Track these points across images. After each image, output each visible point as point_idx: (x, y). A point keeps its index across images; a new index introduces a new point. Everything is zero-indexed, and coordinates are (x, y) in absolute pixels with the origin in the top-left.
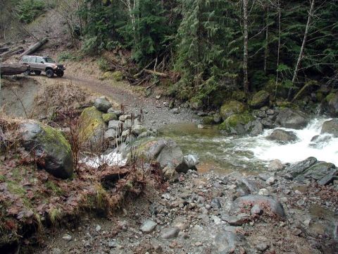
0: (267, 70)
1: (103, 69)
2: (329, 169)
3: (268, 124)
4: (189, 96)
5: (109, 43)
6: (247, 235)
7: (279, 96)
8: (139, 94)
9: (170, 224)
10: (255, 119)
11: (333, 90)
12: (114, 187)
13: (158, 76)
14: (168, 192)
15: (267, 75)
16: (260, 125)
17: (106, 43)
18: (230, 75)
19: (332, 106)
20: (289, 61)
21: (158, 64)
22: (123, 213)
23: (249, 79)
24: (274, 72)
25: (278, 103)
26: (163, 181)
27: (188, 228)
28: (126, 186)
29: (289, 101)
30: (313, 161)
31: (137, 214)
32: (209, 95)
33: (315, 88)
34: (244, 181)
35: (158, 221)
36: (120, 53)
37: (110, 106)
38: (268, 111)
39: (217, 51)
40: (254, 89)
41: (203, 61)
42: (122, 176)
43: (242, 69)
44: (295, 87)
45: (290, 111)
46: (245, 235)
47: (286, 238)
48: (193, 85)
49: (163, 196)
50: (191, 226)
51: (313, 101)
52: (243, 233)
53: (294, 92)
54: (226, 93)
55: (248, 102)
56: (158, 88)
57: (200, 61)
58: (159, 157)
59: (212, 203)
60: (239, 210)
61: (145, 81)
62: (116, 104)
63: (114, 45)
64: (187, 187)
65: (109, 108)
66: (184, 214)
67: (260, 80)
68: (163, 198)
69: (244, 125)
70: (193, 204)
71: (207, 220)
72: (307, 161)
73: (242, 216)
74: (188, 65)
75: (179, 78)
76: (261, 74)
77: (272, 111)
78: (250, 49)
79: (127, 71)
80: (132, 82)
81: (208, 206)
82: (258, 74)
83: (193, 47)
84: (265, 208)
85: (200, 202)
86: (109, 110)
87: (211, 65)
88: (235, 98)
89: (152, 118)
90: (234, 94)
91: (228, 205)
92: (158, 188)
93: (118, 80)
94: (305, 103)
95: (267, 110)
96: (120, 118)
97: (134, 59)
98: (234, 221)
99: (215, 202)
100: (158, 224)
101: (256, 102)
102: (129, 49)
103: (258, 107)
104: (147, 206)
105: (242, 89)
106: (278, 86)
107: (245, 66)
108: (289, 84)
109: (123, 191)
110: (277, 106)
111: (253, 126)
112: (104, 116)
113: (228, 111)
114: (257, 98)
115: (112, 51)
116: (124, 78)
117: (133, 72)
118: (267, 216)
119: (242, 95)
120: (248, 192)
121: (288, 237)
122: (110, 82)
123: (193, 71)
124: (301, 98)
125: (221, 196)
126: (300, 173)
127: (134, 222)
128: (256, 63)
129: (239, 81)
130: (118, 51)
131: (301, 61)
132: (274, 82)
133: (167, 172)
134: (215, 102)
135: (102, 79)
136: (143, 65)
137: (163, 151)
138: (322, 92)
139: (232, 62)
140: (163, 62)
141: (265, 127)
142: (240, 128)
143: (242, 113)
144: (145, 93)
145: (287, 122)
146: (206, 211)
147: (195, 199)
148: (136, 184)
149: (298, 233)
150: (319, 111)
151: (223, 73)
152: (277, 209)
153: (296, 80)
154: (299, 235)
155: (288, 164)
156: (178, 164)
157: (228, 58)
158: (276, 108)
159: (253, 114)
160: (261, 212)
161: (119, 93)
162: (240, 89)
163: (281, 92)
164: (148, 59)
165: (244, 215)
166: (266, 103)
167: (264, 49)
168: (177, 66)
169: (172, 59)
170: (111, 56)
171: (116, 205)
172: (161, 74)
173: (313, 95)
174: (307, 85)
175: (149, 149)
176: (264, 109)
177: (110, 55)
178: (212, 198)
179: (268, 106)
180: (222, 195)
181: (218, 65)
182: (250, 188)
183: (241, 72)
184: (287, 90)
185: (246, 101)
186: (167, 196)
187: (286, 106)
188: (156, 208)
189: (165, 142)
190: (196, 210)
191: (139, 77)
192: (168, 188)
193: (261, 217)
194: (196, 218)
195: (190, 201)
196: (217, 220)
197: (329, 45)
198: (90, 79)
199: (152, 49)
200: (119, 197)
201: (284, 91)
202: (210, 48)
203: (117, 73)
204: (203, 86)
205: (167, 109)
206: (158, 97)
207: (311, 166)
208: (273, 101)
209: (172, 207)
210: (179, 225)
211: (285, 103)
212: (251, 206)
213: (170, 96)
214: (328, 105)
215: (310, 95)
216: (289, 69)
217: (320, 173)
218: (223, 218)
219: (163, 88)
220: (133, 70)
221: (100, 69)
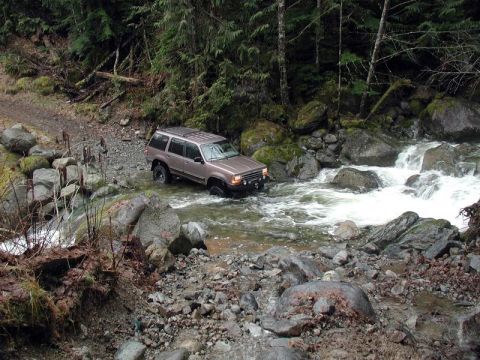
0: (321, 64)
1: (14, 72)
2: (441, 230)
3: (328, 160)
4: (181, 117)
5: (21, 22)
6: (311, 350)
7: (343, 110)
8: (87, 119)
9: (169, 346)
10: (304, 153)
11: (438, 95)
12: (60, 284)
13: (123, 83)
14: (159, 290)
15: (321, 72)
16: (314, 163)
17: (15, 21)
18: (255, 76)
19: (437, 123)
20: (360, 46)
21: (120, 61)
22: (80, 332)
23: (289, 81)
24: (333, 67)
25: (344, 122)
26: (149, 272)
27: (204, 347)
28: (84, 281)
29: (363, 117)
30: (411, 219)
31: (107, 332)
32: (219, 113)
33: (407, 92)
34: (296, 261)
35: (148, 342)
36: (46, 41)
37: (34, 142)
38: (327, 138)
39: (229, 32)
40: (300, 100)
41: (206, 51)
42: (75, 262)
43: (276, 64)
44: (372, 93)
45: (366, 135)
46: (309, 350)
47: (381, 349)
48: (188, 97)
49: (151, 296)
50: (210, 344)
51: (405, 116)
52: (305, 346)
53: (370, 102)
54: (250, 108)
55: (290, 123)
56: (123, 105)
57: (200, 51)
58: (137, 229)
59: (242, 302)
60: (291, 309)
61: (97, 93)
62: (45, 138)
63: (33, 25)
64: (192, 279)
65: (31, 146)
66: (193, 325)
67: (309, 82)
68: (151, 300)
69: (284, 164)
70: (207, 307)
71: (236, 331)
72: (401, 219)
73: (298, 319)
74: (177, 61)
75: (162, 85)
76: (309, 71)
77: (333, 138)
78: (290, 26)
79: (62, 74)
80: (73, 96)
81: (235, 307)
82: (306, 72)
83: (185, 27)
84: (338, 302)
85: (220, 302)
86: (32, 150)
87: (220, 58)
88: (267, 117)
89: (115, 162)
90: (263, 110)
91: (271, 303)
92: (140, 285)
93: (46, 94)
94: (390, 118)
95: (324, 135)
96: (55, 163)
97: (74, 54)
98: (285, 329)
99: (246, 299)
100: (149, 346)
101: (304, 122)
102: (63, 33)
103: (307, 131)
104: (123, 316)
105: (277, 100)
106: (343, 93)
107: (281, 58)
108: (362, 88)
109: (77, 291)
110: (341, 127)
111: (302, 166)
112: (24, 161)
113: (255, 141)
114: (304, 116)
115: (28, 36)
116: (57, 89)
117: (73, 77)
118: (342, 316)
119: (278, 110)
120: (304, 279)
121: (384, 348)
122: (30, 98)
123: (188, 71)
124: (382, 111)
125: (256, 290)
126: (390, 242)
127: (103, 347)
128: (300, 53)
129: (272, 86)
130: (41, 37)
131: (382, 45)
132: (334, 85)
133: (154, 254)
134: (231, 126)
135: (14, 93)
136: (93, 64)
137: (144, 218)
138: (419, 99)
139: (258, 51)
140: (129, 58)
141: (322, 165)
142: (279, 170)
143: (280, 142)
144: (100, 115)
145: (362, 155)
146: (232, 316)
147: (210, 297)
148: (101, 276)
149: (399, 339)
150: (416, 132)
151: (242, 73)
152: (358, 303)
153: (373, 79)
154: (402, 342)
155: (368, 228)
156: (172, 239)
157: (250, 45)
158: (341, 131)
159: (300, 143)
160: (332, 310)
161: (49, 119)
162: (274, 99)
163: (347, 103)
164: (101, 52)
165: (302, 316)
166: (322, 123)
167: (314, 26)
168: (158, 63)
169: (147, 51)
170: (28, 48)
171: (66, 317)
172: (128, 79)
173: (404, 104)
174: (392, 87)
175: (116, 215)
176: (318, 133)
177: (26, 45)
178: (241, 295)
179: (327, 128)
180: (258, 287)
181: (232, 59)
182: (307, 272)
183: (275, 70)
184: (358, 97)
185: (285, 122)
186: (156, 297)
187: (358, 126)
188: (140, 319)
189: (146, 201)
190: (215, 316)
191: (85, 86)
192: (159, 283)
193: (332, 318)
194: (217, 330)
195: (201, 301)
196: (255, 331)
197: (428, 16)
199: (108, 32)
200: (71, 303)
201: (353, 100)
202: (216, 27)
203: (42, 80)
204: (206, 98)
205: (142, 142)
206: (124, 122)
207: (409, 227)
208: (334, 119)
209: (171, 314)
210: (188, 345)
211: (356, 121)
212: (313, 301)
213: (146, 119)
214: (430, 121)
215: (400, 107)
216: (360, 60)
217: (425, 239)
218: (266, 325)
219: (133, 106)
220: (74, 73)
221: (8, 72)
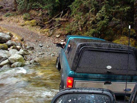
1: (26, 19)
8: (44, 34)
36: (40, 10)
37: (9, 39)
56: (59, 30)
79: (41, 20)
80: (42, 27)
88: (126, 35)
93: (33, 26)
116: (37, 24)
117: (45, 21)
135: (23, 26)
144: (49, 33)
172: (63, 19)
177: (33, 12)
191: (48, 23)
198: (16, 25)
203: (33, 21)
206: (58, 36)
219: (63, 30)
220: (45, 19)
221: (24, 19)
